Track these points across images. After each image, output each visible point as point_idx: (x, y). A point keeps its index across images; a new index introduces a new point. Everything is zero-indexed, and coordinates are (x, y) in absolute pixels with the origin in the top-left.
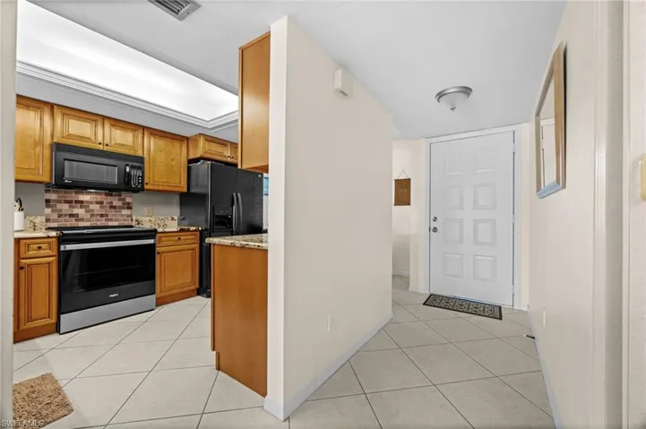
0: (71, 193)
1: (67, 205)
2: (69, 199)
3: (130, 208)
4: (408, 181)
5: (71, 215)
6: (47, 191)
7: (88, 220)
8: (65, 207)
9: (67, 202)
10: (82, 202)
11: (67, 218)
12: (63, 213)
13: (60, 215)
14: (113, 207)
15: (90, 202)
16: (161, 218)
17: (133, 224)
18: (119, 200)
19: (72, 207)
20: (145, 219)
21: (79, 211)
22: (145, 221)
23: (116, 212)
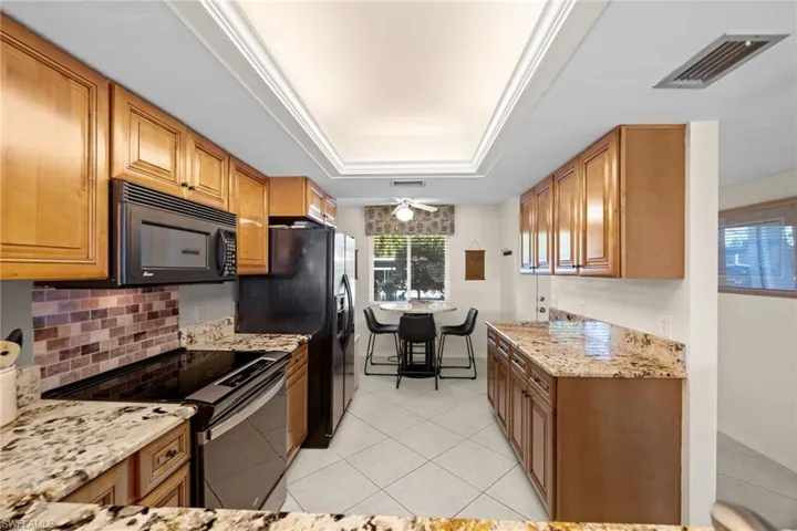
0: (86, 295)
1: (78, 325)
2: (80, 310)
4: (482, 253)
5: (86, 349)
6: (37, 297)
7: (116, 353)
8: (73, 331)
9: (78, 317)
10: (104, 313)
11: (79, 357)
12: (70, 346)
13: (64, 355)
14: (153, 315)
15: (117, 311)
16: (216, 323)
17: (184, 343)
18: (162, 299)
19: (85, 328)
20: (197, 330)
21: (100, 336)
22: (199, 335)
23: (157, 324)
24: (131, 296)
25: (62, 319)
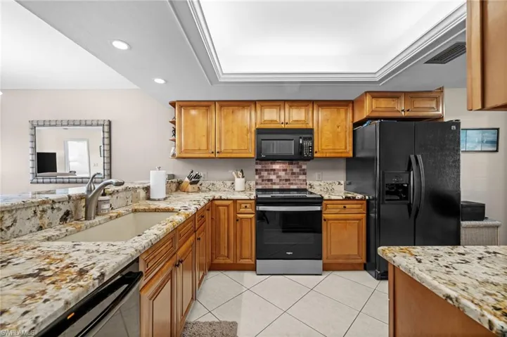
0: (269, 163)
1: (267, 173)
2: (267, 168)
3: (305, 174)
5: (269, 180)
6: (257, 163)
7: (278, 184)
8: (265, 174)
9: (266, 170)
10: (274, 170)
11: (267, 182)
12: (265, 178)
13: (263, 180)
14: (293, 173)
15: (279, 170)
16: (329, 182)
17: (308, 187)
18: (298, 167)
19: (269, 174)
20: (315, 183)
21: (273, 177)
22: (317, 186)
23: (295, 177)
24: (284, 165)
25: (261, 170)
